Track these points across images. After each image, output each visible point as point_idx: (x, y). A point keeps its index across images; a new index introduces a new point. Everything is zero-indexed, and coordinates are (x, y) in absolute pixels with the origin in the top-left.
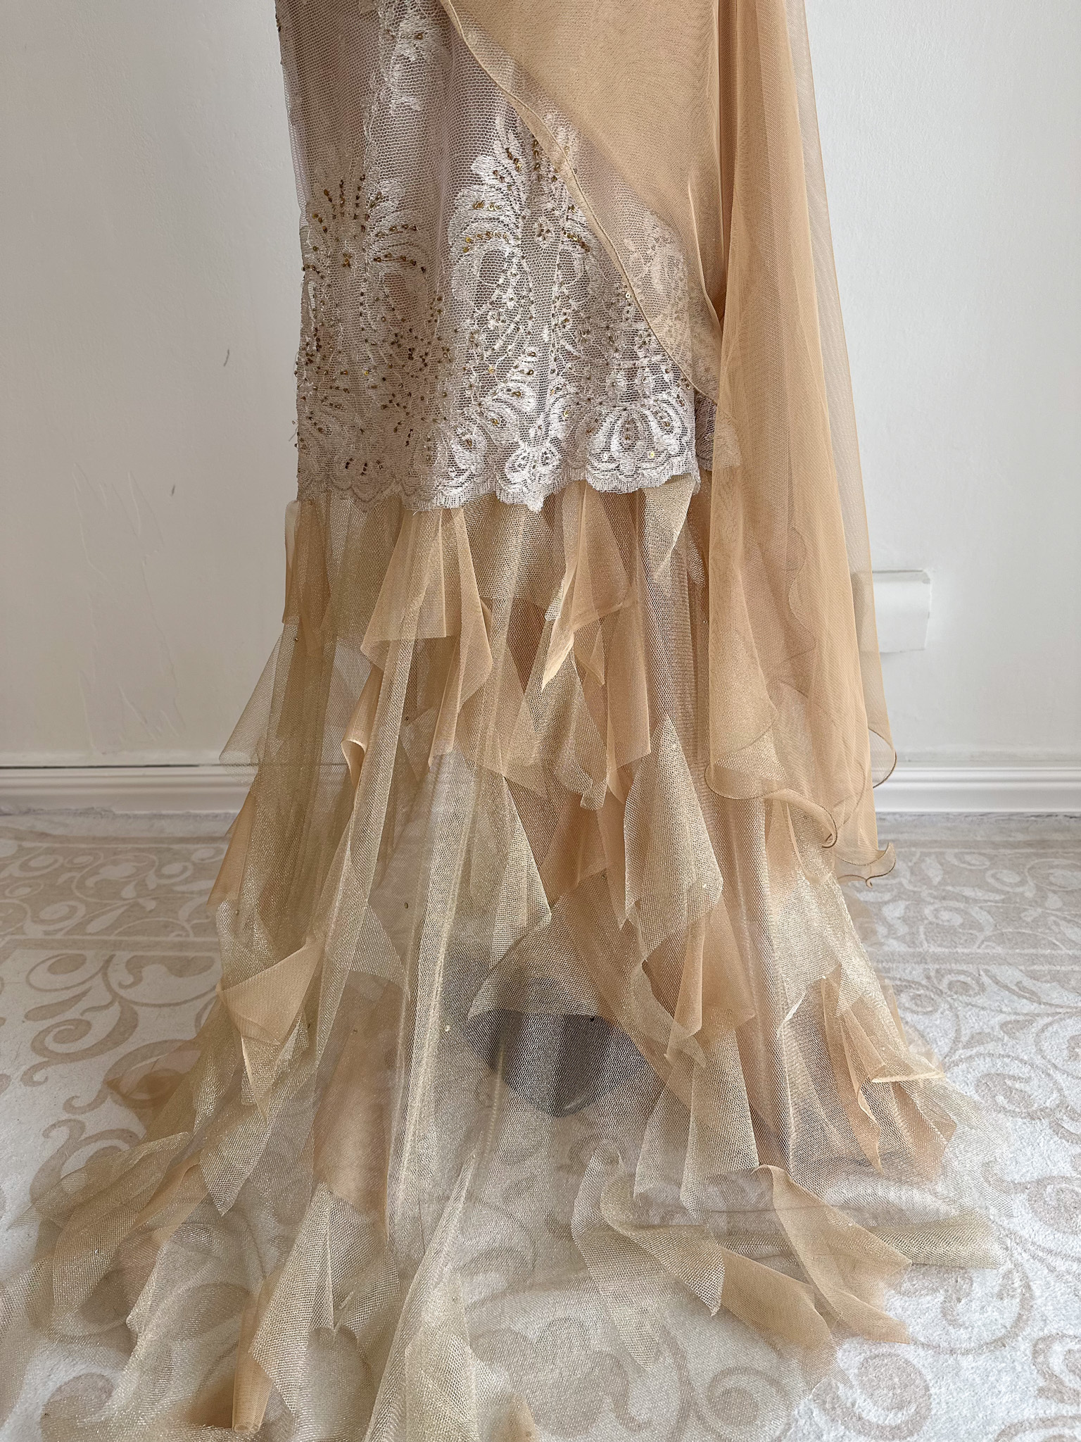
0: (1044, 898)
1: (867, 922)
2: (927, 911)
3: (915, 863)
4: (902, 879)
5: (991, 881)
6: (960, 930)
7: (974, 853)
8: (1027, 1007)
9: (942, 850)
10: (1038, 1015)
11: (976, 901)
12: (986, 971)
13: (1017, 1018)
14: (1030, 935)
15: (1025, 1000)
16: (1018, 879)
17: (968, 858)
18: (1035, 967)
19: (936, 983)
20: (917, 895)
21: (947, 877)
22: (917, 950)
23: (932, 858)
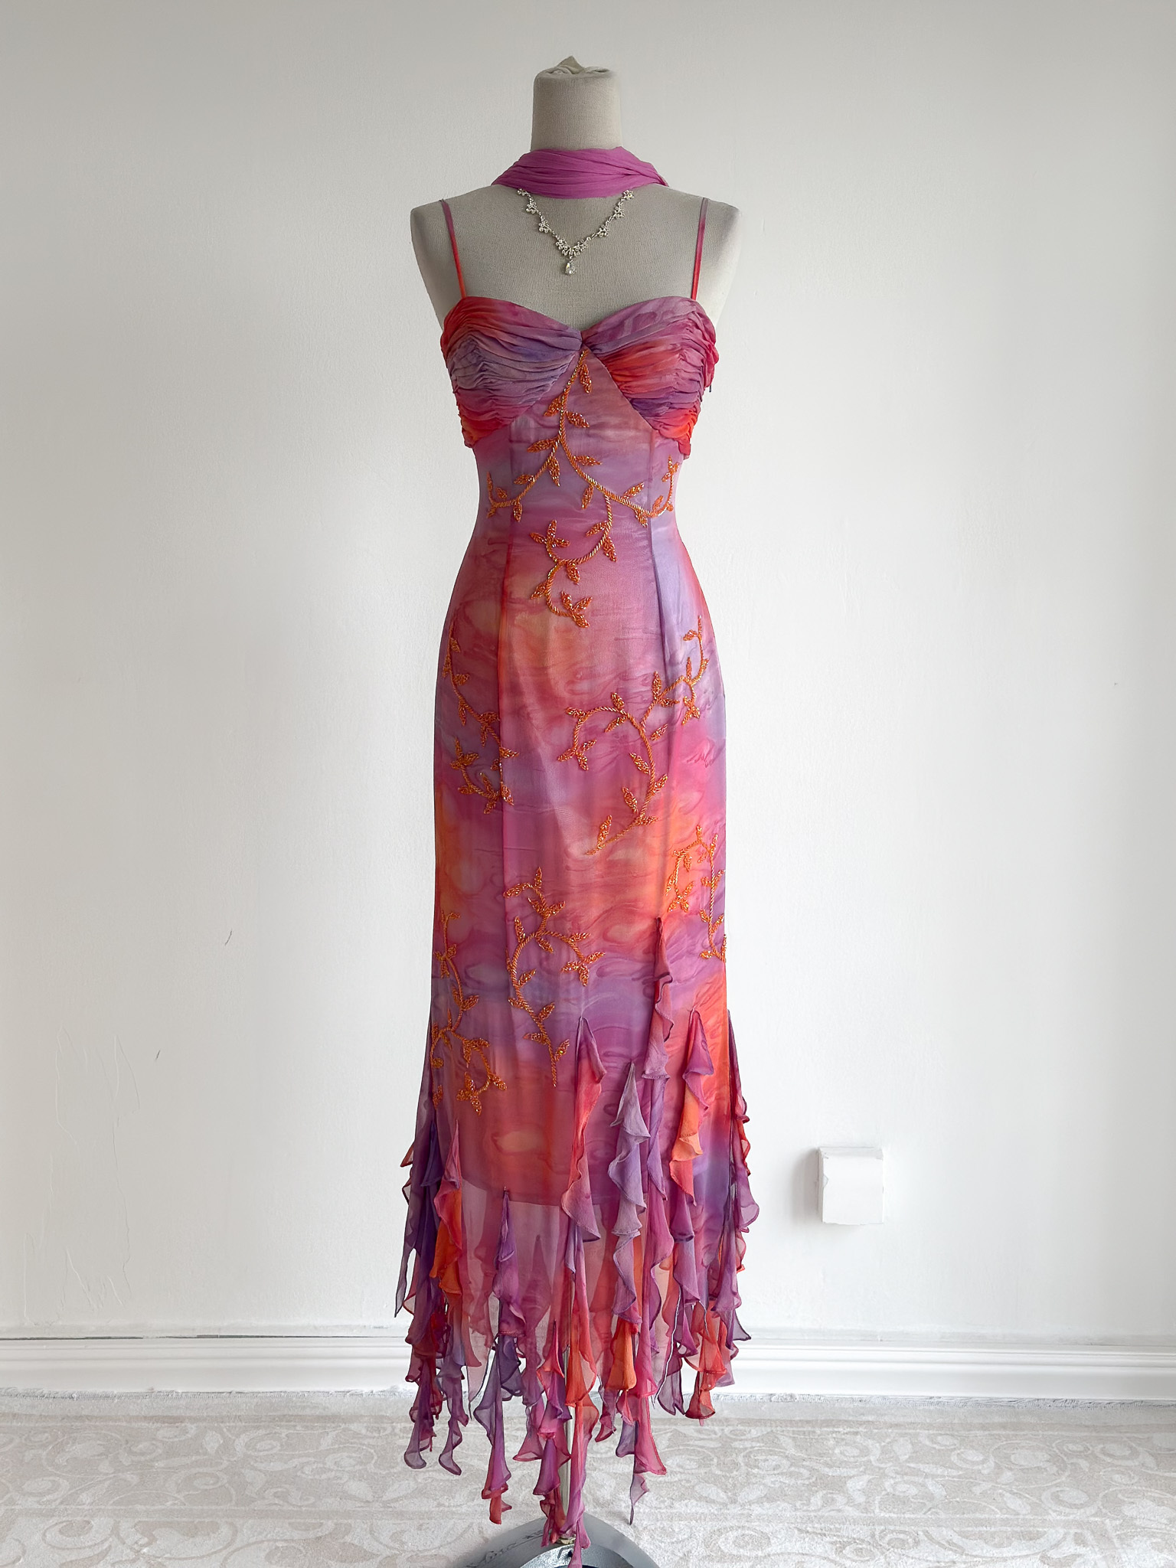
0: (999, 1474)
1: (830, 1493)
2: (888, 1484)
3: (888, 1443)
4: (872, 1458)
5: (954, 1458)
6: (912, 1500)
7: (947, 1434)
8: (952, 1556)
9: (918, 1431)
11: (934, 1476)
12: (923, 1531)
14: (974, 1503)
15: (950, 1552)
16: (981, 1458)
17: (939, 1438)
18: (970, 1529)
19: (878, 1539)
20: (882, 1471)
21: (914, 1455)
22: (869, 1515)
23: (906, 1438)
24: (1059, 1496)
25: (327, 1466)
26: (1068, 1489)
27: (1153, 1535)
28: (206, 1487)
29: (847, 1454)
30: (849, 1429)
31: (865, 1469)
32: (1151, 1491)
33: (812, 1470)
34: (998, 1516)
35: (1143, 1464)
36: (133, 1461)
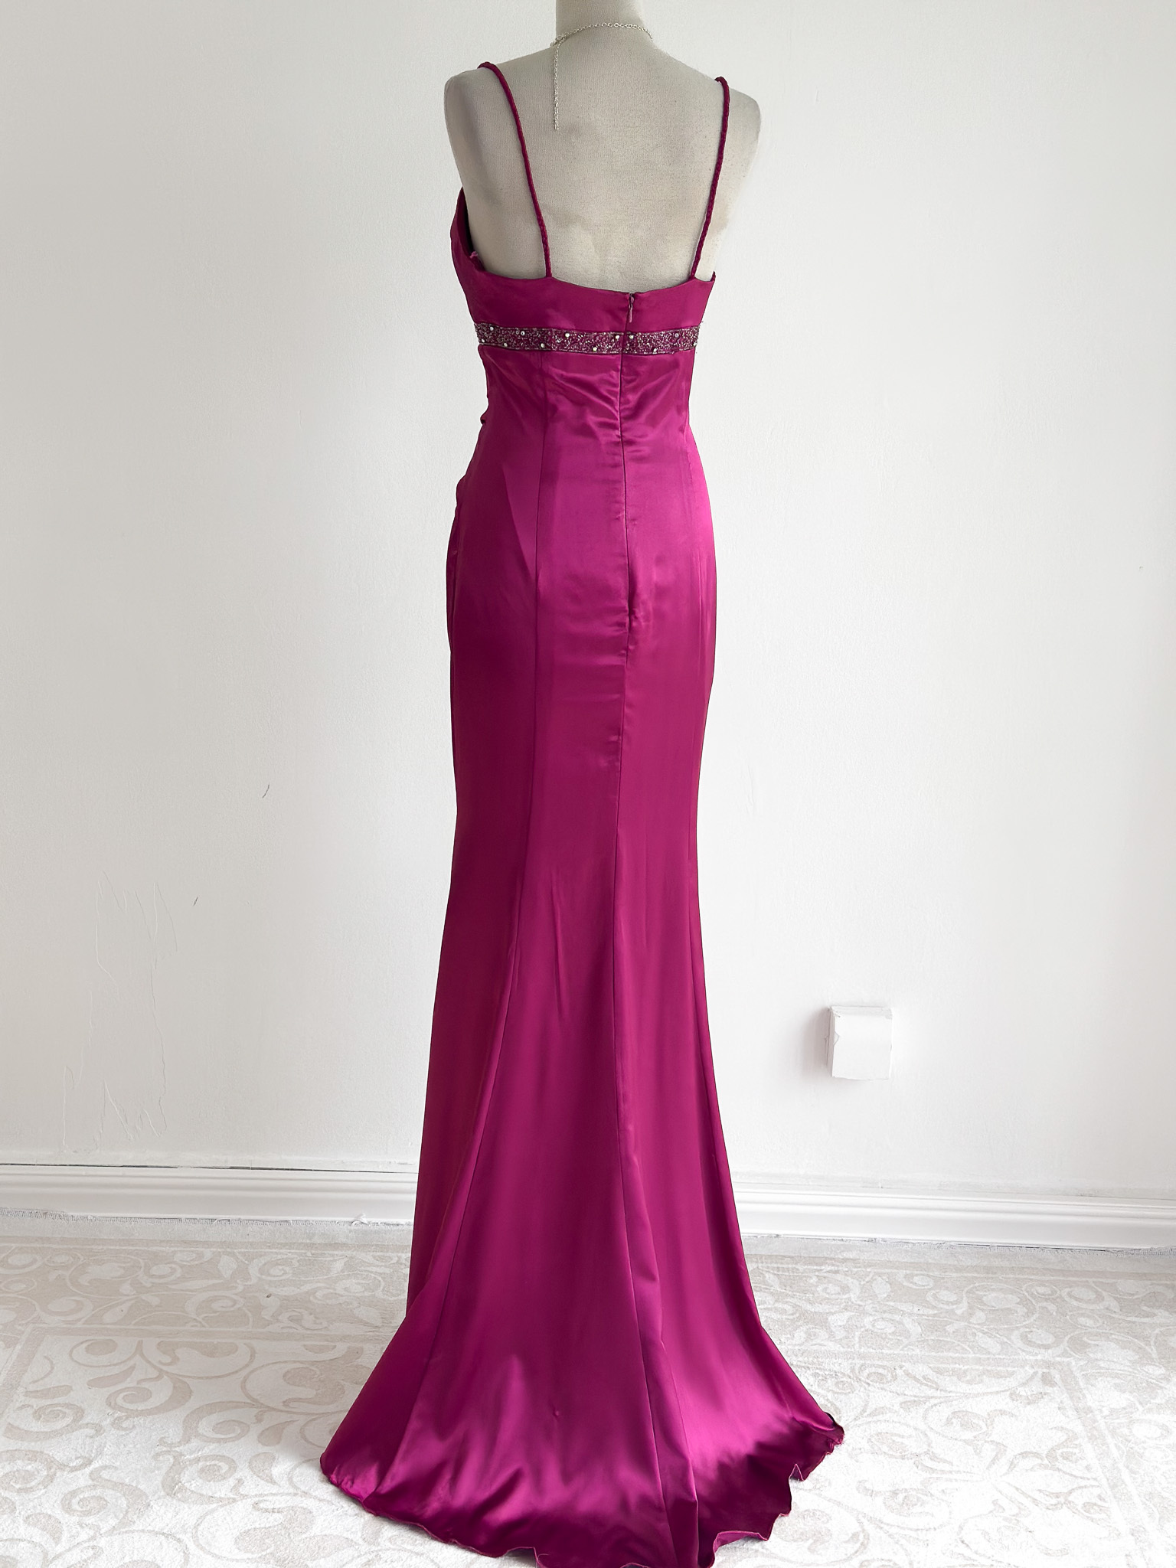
0: (971, 1315)
2: (868, 1320)
3: (867, 1282)
4: (852, 1296)
5: (929, 1298)
6: (890, 1337)
7: (923, 1275)
8: (927, 1392)
9: (895, 1271)
10: (932, 1397)
11: (910, 1314)
12: (901, 1367)
13: (916, 1399)
14: (948, 1342)
15: (925, 1387)
16: (954, 1298)
17: (916, 1279)
18: (944, 1366)
19: (857, 1371)
20: (861, 1308)
21: (892, 1294)
22: (849, 1350)
23: (884, 1277)
24: (1027, 1336)
25: (337, 1292)
26: (1034, 1330)
27: (1117, 1376)
28: (224, 1309)
29: (828, 1291)
30: (829, 1268)
31: (846, 1306)
32: (1115, 1335)
33: (795, 1306)
34: (970, 1356)
35: (1107, 1309)
36: (153, 1283)
